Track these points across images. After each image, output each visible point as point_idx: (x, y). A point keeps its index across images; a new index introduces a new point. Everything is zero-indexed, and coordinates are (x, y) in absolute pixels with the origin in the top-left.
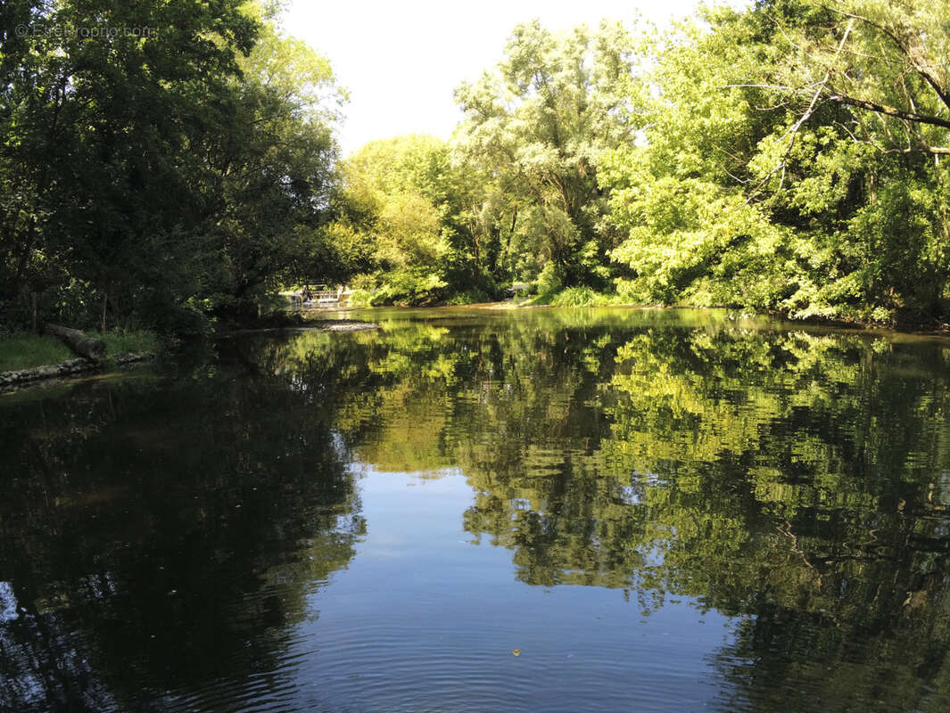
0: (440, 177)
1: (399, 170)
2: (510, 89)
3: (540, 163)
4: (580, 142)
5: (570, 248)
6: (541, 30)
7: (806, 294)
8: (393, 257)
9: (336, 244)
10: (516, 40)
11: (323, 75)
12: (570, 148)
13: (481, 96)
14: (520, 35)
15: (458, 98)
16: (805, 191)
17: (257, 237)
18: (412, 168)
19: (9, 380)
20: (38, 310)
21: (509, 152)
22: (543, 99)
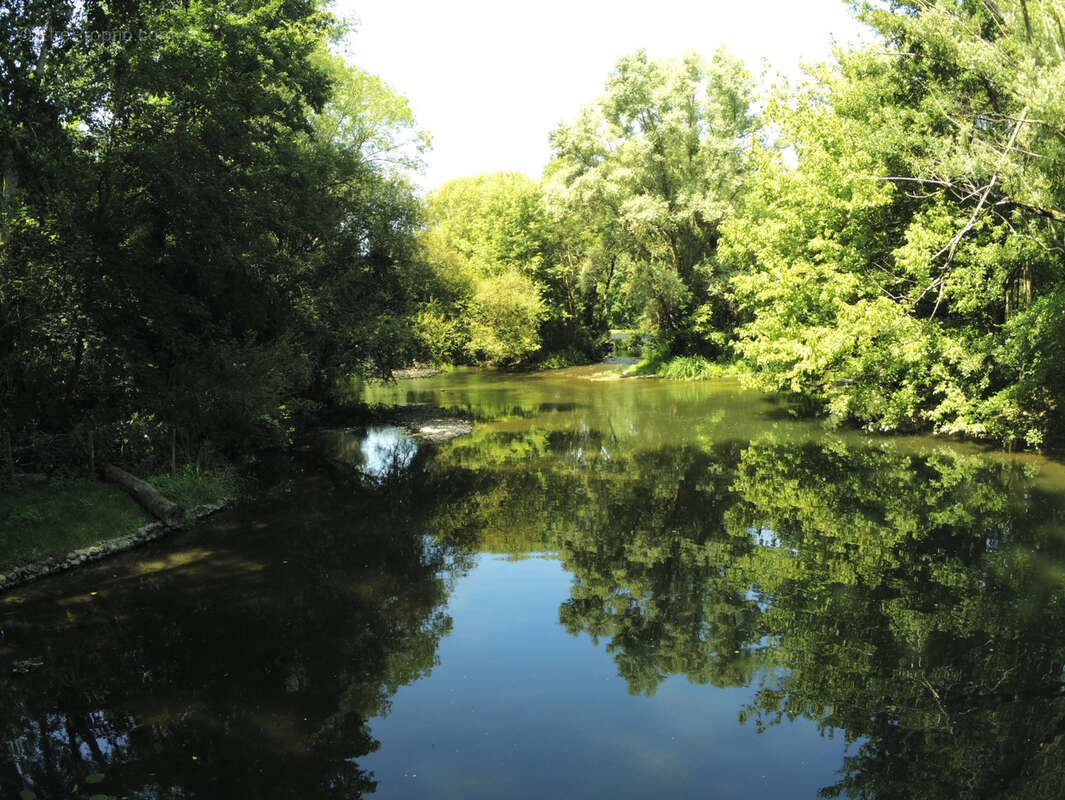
0: (532, 225)
1: (484, 217)
2: (613, 132)
3: (649, 219)
4: (692, 192)
5: (681, 311)
6: (648, 64)
7: (953, 405)
8: (490, 347)
9: (426, 335)
10: (619, 76)
11: (401, 115)
12: (681, 199)
13: (581, 140)
14: (625, 69)
15: (555, 143)
16: (955, 284)
17: (336, 327)
18: (500, 214)
19: (76, 562)
20: (96, 449)
21: (613, 205)
22: (651, 146)
